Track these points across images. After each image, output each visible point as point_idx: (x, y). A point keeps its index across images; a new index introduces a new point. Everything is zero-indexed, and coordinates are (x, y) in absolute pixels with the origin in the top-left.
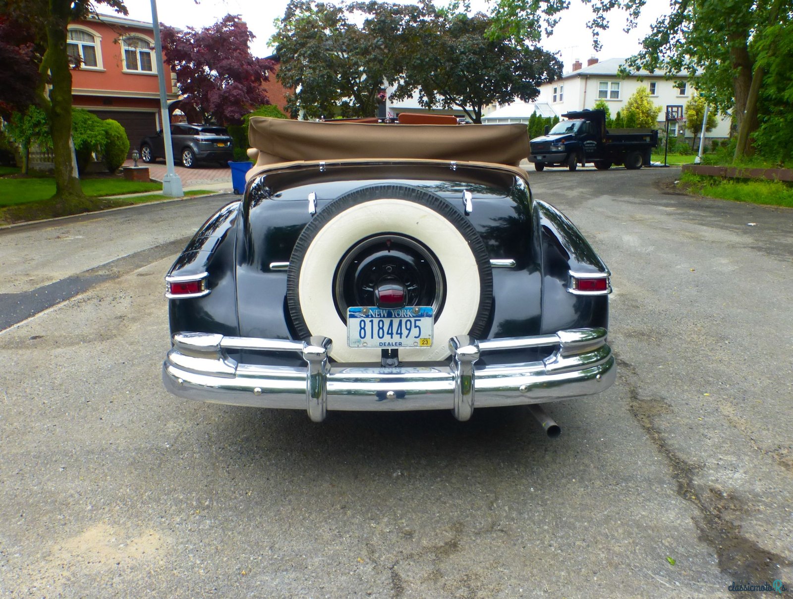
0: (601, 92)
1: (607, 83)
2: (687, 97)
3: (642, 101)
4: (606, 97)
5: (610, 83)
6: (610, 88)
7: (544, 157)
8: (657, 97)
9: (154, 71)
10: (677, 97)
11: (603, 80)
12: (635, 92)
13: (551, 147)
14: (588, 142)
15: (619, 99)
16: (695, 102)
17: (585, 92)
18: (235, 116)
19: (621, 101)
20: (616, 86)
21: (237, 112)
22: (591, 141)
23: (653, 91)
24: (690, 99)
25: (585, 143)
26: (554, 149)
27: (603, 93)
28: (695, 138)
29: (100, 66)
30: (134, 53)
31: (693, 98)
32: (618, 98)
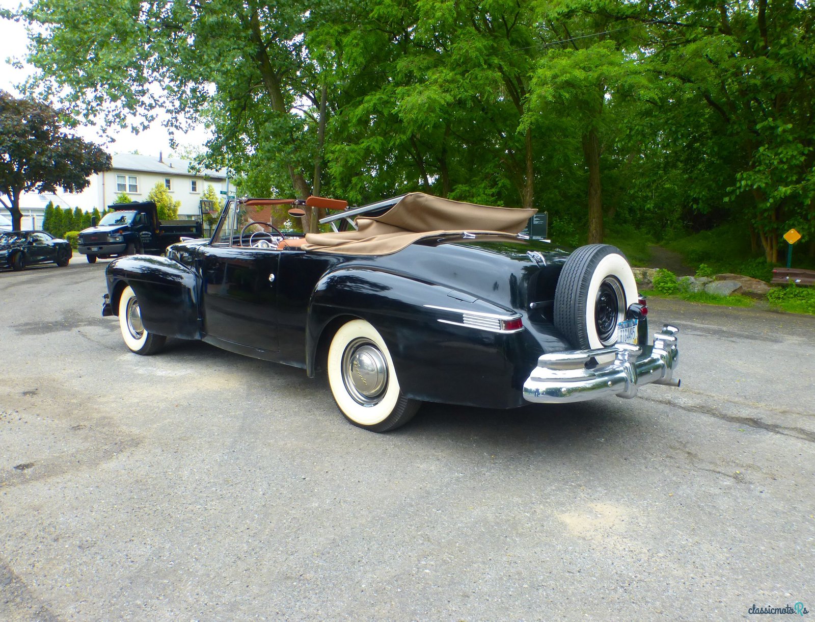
0: (119, 185)
1: (125, 177)
2: (199, 194)
3: (162, 195)
4: (126, 191)
5: (127, 177)
6: (128, 182)
7: (101, 248)
8: (173, 192)
10: (191, 193)
11: (122, 174)
12: (154, 187)
13: (108, 238)
14: (144, 232)
15: (138, 193)
16: (207, 198)
17: (103, 184)
19: (140, 195)
20: (134, 180)
22: (146, 232)
23: (169, 187)
24: (202, 195)
25: (141, 233)
26: (111, 240)
27: (121, 187)
28: (210, 230)
31: (205, 195)
32: (137, 191)
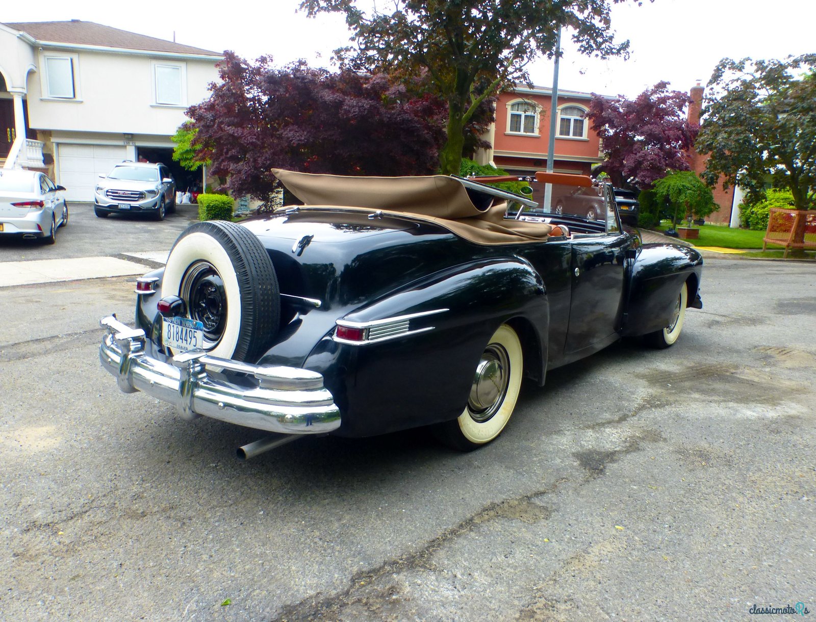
9: (585, 137)
18: (646, 181)
21: (648, 177)
29: (536, 133)
30: (569, 120)
